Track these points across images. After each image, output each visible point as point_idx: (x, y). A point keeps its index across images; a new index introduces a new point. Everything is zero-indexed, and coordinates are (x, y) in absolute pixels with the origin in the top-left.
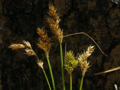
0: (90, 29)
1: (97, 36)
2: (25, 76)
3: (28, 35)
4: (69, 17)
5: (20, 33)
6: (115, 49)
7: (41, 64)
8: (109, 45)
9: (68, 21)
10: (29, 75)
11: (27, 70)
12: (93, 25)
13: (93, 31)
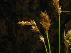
0: (49, 10)
1: (55, 15)
2: (8, 46)
3: (8, 18)
4: (34, 2)
5: (1, 17)
6: (69, 23)
7: (42, 39)
8: (64, 20)
9: (34, 5)
10: (11, 46)
11: (9, 43)
12: (51, 7)
13: (52, 11)
